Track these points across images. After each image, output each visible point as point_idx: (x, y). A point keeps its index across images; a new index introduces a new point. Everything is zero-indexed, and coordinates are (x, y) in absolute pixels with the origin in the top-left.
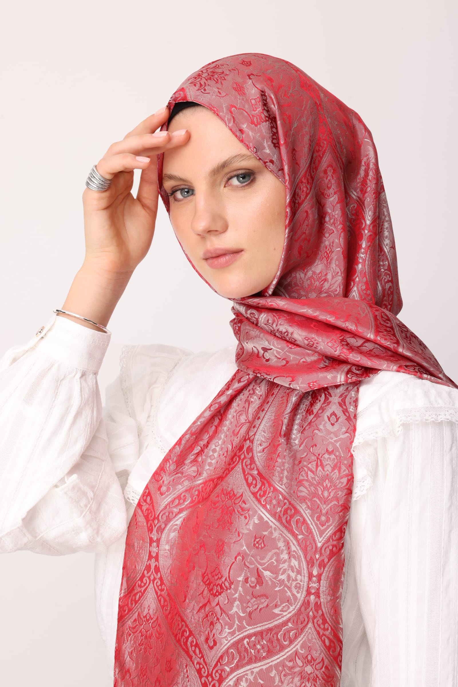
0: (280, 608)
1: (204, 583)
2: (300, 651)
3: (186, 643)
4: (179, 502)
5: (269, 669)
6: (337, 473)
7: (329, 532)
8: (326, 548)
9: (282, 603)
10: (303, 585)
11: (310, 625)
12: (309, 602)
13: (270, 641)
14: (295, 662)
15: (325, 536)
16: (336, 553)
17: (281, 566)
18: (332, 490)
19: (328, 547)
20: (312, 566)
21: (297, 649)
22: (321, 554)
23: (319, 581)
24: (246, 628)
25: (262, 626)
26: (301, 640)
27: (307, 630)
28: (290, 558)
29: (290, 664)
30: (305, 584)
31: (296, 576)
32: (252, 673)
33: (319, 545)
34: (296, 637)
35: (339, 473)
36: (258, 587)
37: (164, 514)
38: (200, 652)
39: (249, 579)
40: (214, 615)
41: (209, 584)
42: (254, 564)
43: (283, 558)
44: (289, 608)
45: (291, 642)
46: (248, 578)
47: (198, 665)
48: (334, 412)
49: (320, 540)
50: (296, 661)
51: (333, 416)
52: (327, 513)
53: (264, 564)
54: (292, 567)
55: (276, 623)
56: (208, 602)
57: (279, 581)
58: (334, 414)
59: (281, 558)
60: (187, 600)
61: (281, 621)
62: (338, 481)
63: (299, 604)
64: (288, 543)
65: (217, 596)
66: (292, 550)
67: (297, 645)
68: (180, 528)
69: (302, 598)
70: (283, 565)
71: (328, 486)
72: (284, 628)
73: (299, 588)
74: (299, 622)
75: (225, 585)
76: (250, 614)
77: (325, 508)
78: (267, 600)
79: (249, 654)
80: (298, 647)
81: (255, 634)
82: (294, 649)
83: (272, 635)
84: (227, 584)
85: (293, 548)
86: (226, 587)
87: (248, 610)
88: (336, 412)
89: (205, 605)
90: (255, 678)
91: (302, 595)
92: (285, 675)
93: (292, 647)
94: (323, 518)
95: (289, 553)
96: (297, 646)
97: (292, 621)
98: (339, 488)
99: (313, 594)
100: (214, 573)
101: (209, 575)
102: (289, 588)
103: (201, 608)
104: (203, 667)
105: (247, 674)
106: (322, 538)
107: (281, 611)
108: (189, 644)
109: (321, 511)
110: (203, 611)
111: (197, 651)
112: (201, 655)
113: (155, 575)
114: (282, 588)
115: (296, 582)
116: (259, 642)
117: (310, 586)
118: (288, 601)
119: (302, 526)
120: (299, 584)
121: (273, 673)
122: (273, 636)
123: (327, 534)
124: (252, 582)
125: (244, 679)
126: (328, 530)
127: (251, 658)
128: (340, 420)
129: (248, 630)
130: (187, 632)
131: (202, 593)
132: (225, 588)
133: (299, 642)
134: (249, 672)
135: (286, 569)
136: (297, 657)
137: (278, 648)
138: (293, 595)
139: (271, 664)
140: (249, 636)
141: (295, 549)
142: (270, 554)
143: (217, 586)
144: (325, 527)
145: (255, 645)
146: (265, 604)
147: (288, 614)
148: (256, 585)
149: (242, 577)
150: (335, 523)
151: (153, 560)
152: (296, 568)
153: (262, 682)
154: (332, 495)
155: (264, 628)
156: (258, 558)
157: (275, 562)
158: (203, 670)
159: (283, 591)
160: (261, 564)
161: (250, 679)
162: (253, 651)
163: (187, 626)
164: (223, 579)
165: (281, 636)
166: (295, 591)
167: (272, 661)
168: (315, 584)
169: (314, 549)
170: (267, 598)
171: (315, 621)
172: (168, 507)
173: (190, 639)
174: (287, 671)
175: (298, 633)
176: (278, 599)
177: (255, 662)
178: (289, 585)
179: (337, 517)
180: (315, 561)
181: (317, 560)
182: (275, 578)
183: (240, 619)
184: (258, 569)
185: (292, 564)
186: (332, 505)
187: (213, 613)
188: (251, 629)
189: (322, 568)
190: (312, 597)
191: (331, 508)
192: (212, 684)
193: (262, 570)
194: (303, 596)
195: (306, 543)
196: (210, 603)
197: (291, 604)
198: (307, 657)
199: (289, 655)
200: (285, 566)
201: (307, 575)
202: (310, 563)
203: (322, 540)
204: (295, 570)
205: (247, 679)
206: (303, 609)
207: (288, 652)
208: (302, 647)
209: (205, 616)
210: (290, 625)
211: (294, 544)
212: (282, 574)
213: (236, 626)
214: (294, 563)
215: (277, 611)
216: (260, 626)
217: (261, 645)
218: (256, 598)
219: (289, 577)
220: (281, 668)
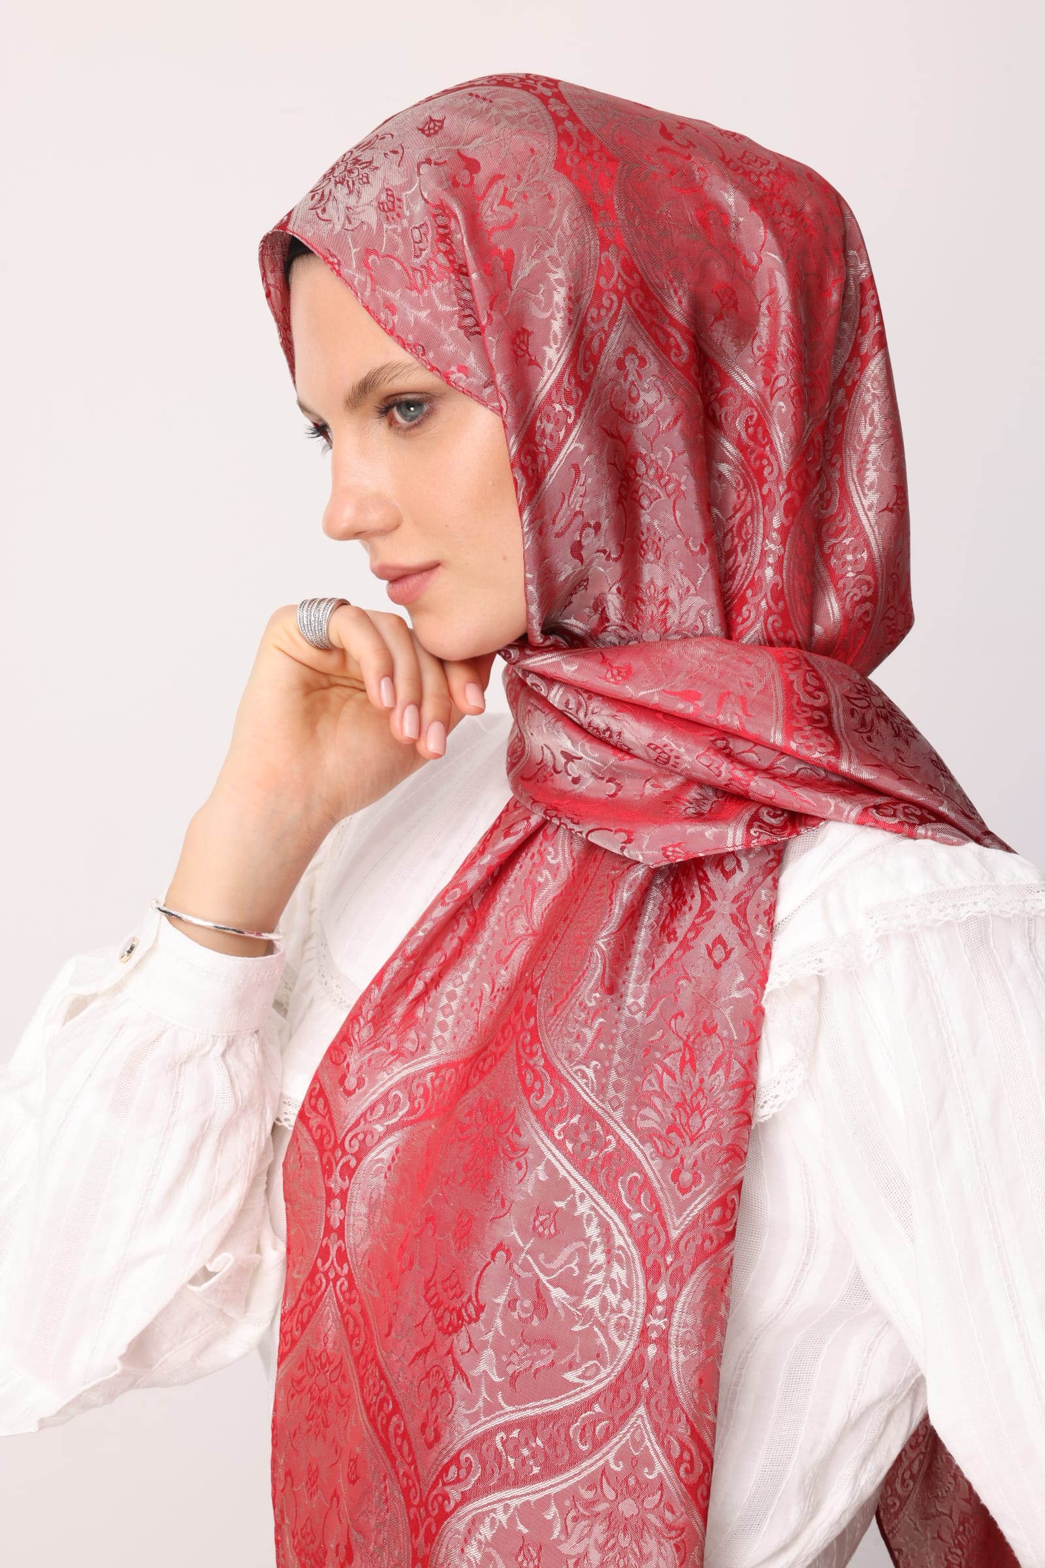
0: (580, 1372)
1: (428, 1301)
2: (613, 1466)
3: (385, 1428)
4: (385, 1111)
5: (544, 1504)
6: (723, 1077)
7: (698, 1206)
8: (688, 1242)
9: (585, 1359)
10: (635, 1321)
11: (641, 1410)
12: (642, 1358)
13: (551, 1442)
14: (599, 1490)
15: (688, 1216)
16: (711, 1254)
17: (590, 1278)
18: (709, 1115)
19: (694, 1239)
20: (656, 1281)
21: (607, 1462)
22: (677, 1256)
23: (669, 1314)
24: (503, 1408)
25: (538, 1407)
26: (617, 1443)
27: (633, 1420)
28: (609, 1262)
29: (589, 1495)
30: (639, 1320)
31: (620, 1302)
32: (507, 1508)
33: (675, 1234)
34: (608, 1435)
35: (727, 1077)
36: (535, 1322)
37: (356, 1136)
38: (411, 1450)
39: (518, 1303)
40: (441, 1375)
41: (436, 1306)
42: (532, 1270)
43: (595, 1261)
44: (598, 1371)
45: (597, 1445)
46: (516, 1300)
47: (405, 1479)
48: (720, 936)
49: (678, 1223)
50: (602, 1488)
51: (719, 946)
52: (695, 1164)
53: (553, 1271)
54: (613, 1282)
55: (567, 1403)
56: (432, 1344)
57: (583, 1310)
58: (720, 940)
59: (591, 1260)
60: (393, 1334)
61: (577, 1399)
62: (722, 1095)
63: (621, 1363)
64: (608, 1229)
65: (450, 1334)
66: (617, 1245)
67: (608, 1453)
68: (389, 1168)
69: (629, 1351)
70: (594, 1276)
71: (702, 1105)
72: (583, 1415)
73: (626, 1327)
74: (617, 1403)
75: (466, 1311)
76: (514, 1378)
77: (691, 1153)
78: (553, 1352)
79: (503, 1466)
80: (610, 1457)
81: (519, 1424)
82: (601, 1462)
83: (555, 1428)
84: (472, 1310)
85: (619, 1241)
86: (468, 1315)
87: (510, 1370)
88: (725, 937)
89: (425, 1351)
90: (511, 1520)
91: (628, 1343)
92: (575, 1519)
93: (597, 1457)
94: (686, 1177)
95: (608, 1252)
96: (608, 1456)
97: (601, 1399)
98: (724, 1111)
99: (654, 1342)
100: (448, 1283)
101: (439, 1286)
102: (604, 1328)
103: (418, 1354)
104: (414, 1485)
105: (494, 1510)
106: (681, 1219)
107: (579, 1377)
108: (391, 1429)
109: (682, 1160)
110: (420, 1362)
111: (406, 1448)
112: (410, 1459)
113: (339, 1269)
114: (587, 1326)
115: (620, 1315)
116: (527, 1443)
117: (648, 1325)
118: (598, 1356)
119: (641, 1193)
120: (627, 1319)
121: (551, 1513)
122: (558, 1431)
123: (692, 1211)
124: (525, 1310)
125: (487, 1520)
126: (696, 1202)
127: (507, 1475)
128: (733, 956)
129: (507, 1413)
130: (388, 1404)
131: (422, 1323)
132: (467, 1318)
133: (611, 1448)
134: (499, 1507)
135: (599, 1286)
136: (604, 1480)
137: (567, 1457)
138: (610, 1343)
139: (546, 1492)
140: (507, 1427)
141: (622, 1243)
142: (567, 1251)
143: (451, 1313)
144: (688, 1195)
145: (516, 1448)
146: (546, 1362)
147: (595, 1384)
148: (531, 1318)
149: (504, 1297)
150: (712, 1187)
151: (334, 1236)
152: (621, 1285)
153: (525, 1531)
154: (708, 1124)
155: (538, 1411)
156: (541, 1257)
157: (576, 1269)
158: (413, 1490)
159: (589, 1333)
160: (547, 1272)
161: (500, 1522)
162: (511, 1461)
163: (389, 1390)
164: (465, 1298)
165: (574, 1433)
166: (614, 1334)
167: (551, 1486)
168: (660, 1319)
169: (662, 1244)
170: (554, 1347)
171: (653, 1401)
172: (362, 1122)
173: (394, 1419)
174: (581, 1510)
175: (611, 1427)
176: (576, 1352)
177: (516, 1484)
178: (602, 1320)
179: (717, 1175)
180: (663, 1270)
181: (667, 1268)
182: (574, 1305)
183: (492, 1388)
184: (539, 1280)
185: (613, 1276)
186: (707, 1148)
187: (440, 1371)
188: (513, 1412)
189: (678, 1285)
190: (652, 1350)
191: (703, 1154)
192: (426, 1524)
193: (548, 1285)
194: (632, 1346)
195: (646, 1231)
196: (435, 1347)
197: (604, 1365)
198: (626, 1480)
199: (589, 1475)
200: (598, 1278)
201: (643, 1300)
202: (653, 1274)
203: (681, 1224)
204: (619, 1287)
205: (493, 1520)
206: (628, 1374)
207: (588, 1467)
208: (617, 1459)
209: (424, 1375)
210: (597, 1408)
211: (620, 1232)
212: (590, 1297)
213: (480, 1404)
214: (618, 1272)
215: (571, 1376)
216: (533, 1408)
217: (530, 1448)
218: (529, 1344)
219: (604, 1304)
220: (567, 1503)
